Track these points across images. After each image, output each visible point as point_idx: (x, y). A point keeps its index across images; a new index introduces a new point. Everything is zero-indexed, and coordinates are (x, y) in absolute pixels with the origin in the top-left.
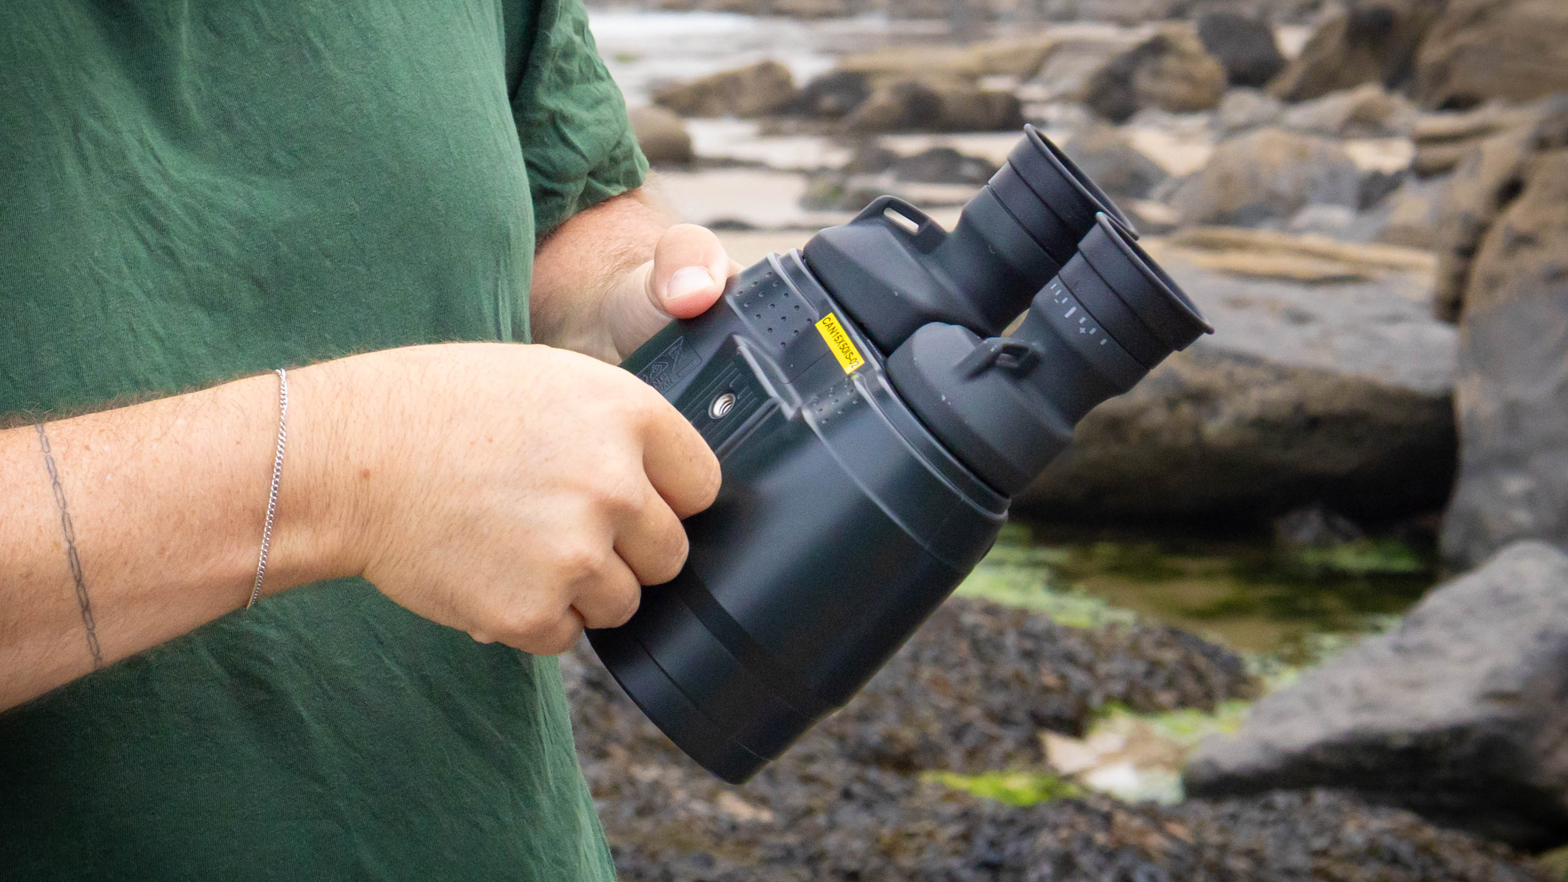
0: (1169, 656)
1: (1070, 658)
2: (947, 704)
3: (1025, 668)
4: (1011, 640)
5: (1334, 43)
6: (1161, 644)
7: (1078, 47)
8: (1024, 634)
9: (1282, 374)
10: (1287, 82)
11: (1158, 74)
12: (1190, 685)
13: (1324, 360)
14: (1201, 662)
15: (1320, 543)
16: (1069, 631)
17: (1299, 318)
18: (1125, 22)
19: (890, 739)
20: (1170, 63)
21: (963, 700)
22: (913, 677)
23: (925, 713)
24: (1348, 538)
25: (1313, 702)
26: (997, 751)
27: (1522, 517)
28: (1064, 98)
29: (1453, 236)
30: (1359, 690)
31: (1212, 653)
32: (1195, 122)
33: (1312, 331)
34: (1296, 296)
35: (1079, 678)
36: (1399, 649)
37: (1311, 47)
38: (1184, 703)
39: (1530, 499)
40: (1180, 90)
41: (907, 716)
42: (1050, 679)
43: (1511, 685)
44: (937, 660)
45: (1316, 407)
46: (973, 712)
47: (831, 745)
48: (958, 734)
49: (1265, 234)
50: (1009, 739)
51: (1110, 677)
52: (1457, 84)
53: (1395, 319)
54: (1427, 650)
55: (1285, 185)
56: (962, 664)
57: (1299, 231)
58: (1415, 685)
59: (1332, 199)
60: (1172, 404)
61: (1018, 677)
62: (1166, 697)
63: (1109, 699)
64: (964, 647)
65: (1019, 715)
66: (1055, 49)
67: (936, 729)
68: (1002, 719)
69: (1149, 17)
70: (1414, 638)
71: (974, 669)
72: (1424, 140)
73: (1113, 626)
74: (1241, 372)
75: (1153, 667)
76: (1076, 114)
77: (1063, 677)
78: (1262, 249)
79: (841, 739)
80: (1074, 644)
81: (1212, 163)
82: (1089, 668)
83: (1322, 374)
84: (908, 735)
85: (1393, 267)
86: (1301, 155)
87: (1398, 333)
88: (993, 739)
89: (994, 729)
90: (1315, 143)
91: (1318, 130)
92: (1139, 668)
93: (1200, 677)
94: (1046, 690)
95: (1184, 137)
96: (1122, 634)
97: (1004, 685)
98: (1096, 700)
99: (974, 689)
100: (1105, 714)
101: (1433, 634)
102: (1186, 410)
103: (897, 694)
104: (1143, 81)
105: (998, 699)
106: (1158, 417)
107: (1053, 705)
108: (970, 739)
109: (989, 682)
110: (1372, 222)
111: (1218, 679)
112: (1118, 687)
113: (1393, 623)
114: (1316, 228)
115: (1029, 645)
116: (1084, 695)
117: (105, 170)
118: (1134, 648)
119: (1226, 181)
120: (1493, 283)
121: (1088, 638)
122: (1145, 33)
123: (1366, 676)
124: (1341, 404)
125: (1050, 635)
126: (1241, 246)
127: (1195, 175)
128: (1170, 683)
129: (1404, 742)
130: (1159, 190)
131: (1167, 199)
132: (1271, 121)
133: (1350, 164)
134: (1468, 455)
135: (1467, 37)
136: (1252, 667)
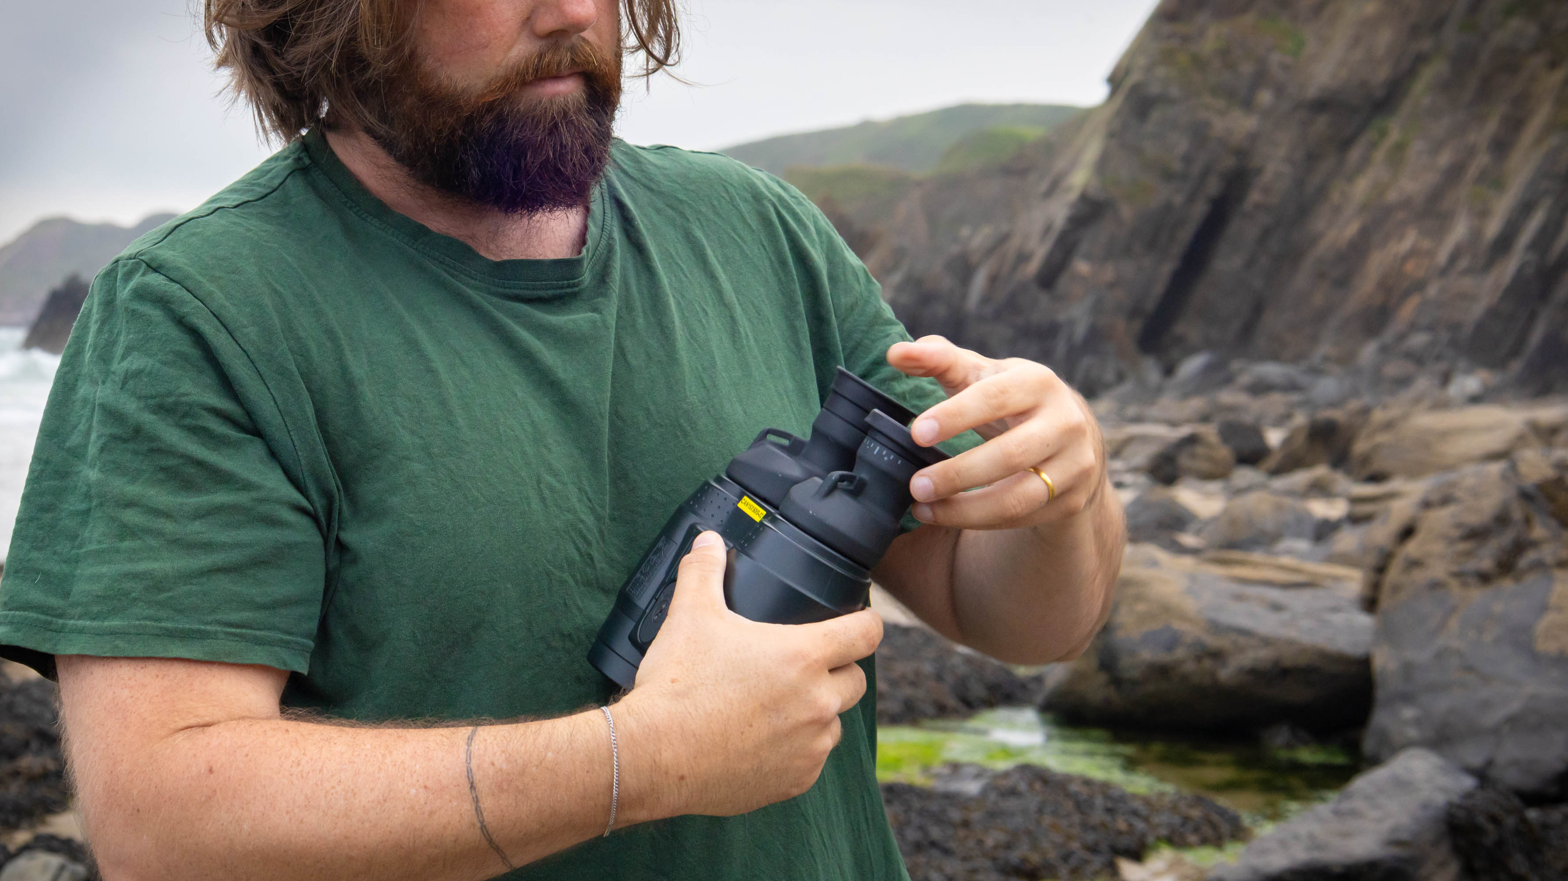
0: (1196, 813)
1: (1135, 813)
2: (1058, 839)
3: (1107, 818)
4: (1099, 801)
5: (1300, 441)
6: (1191, 806)
7: (1144, 439)
8: (1107, 797)
9: (1267, 642)
10: (1272, 462)
11: (1193, 456)
12: (1208, 831)
13: (1292, 633)
14: (1215, 818)
15: (1289, 746)
16: (1134, 796)
17: (1277, 607)
18: (1173, 424)
19: (1024, 860)
20: (1200, 450)
21: (1069, 837)
22: (1038, 823)
23: (1045, 844)
24: (1306, 743)
25: (1283, 844)
26: (1090, 869)
27: (1412, 733)
28: (1135, 470)
29: (1372, 560)
30: (1311, 837)
31: (1222, 812)
32: (1214, 486)
33: (1285, 616)
34: (1275, 595)
35: (1140, 825)
36: (1337, 813)
37: (1287, 442)
38: (1204, 842)
39: (1417, 722)
40: (1204, 466)
41: (1035, 846)
42: (1122, 825)
43: (1404, 836)
44: (1054, 813)
45: (1288, 662)
46: (1075, 845)
47: (988, 864)
48: (1066, 857)
49: (1257, 556)
50: (1097, 862)
51: (1158, 825)
52: (1377, 465)
53: (1335, 609)
54: (1354, 814)
55: (1269, 524)
56: (1068, 815)
57: (1277, 554)
58: (1346, 835)
59: (1299, 535)
60: (1199, 659)
61: (1103, 825)
62: (1193, 838)
63: (1159, 839)
64: (1069, 805)
65: (1104, 847)
66: (1129, 441)
67: (1052, 855)
68: (1093, 849)
69: (1188, 421)
70: (1345, 806)
71: (1076, 818)
72: (1355, 500)
73: (1162, 794)
74: (1242, 640)
75: (1186, 819)
76: (1142, 479)
77: (1131, 825)
78: (1255, 565)
79: (994, 859)
80: (1137, 805)
81: (1226, 511)
82: (1146, 819)
83: (1290, 643)
84: (1035, 858)
85: (1336, 579)
86: (1279, 508)
87: (1338, 619)
88: (1086, 862)
89: (1086, 855)
90: (1289, 501)
91: (1290, 493)
92: (1176, 820)
93: (1214, 826)
94: (1120, 833)
95: (1208, 495)
96: (1167, 800)
97: (1094, 828)
98: (1150, 839)
99: (1076, 831)
100: (1154, 848)
101: (1358, 804)
102: (1207, 663)
103: (1029, 833)
104: (1184, 461)
105: (1091, 837)
106: (1190, 667)
107: (1124, 842)
108: (1074, 861)
109: (1086, 826)
110: (1322, 550)
111: (1225, 828)
112: (1163, 832)
113: (1333, 796)
114: (1289, 552)
115: (1109, 805)
116: (1143, 836)
117: (557, 506)
118: (1174, 808)
119: (1233, 522)
120: (1396, 589)
121: (1146, 801)
122: (1185, 431)
123: (1315, 828)
124: (1302, 661)
125: (1123, 798)
126: (1242, 563)
127: (1214, 519)
128: (1196, 830)
129: (1338, 870)
130: (1193, 526)
131: (1198, 533)
132: (1262, 487)
133: (1308, 515)
134: (1380, 694)
135: (1382, 438)
136: (1246, 820)
